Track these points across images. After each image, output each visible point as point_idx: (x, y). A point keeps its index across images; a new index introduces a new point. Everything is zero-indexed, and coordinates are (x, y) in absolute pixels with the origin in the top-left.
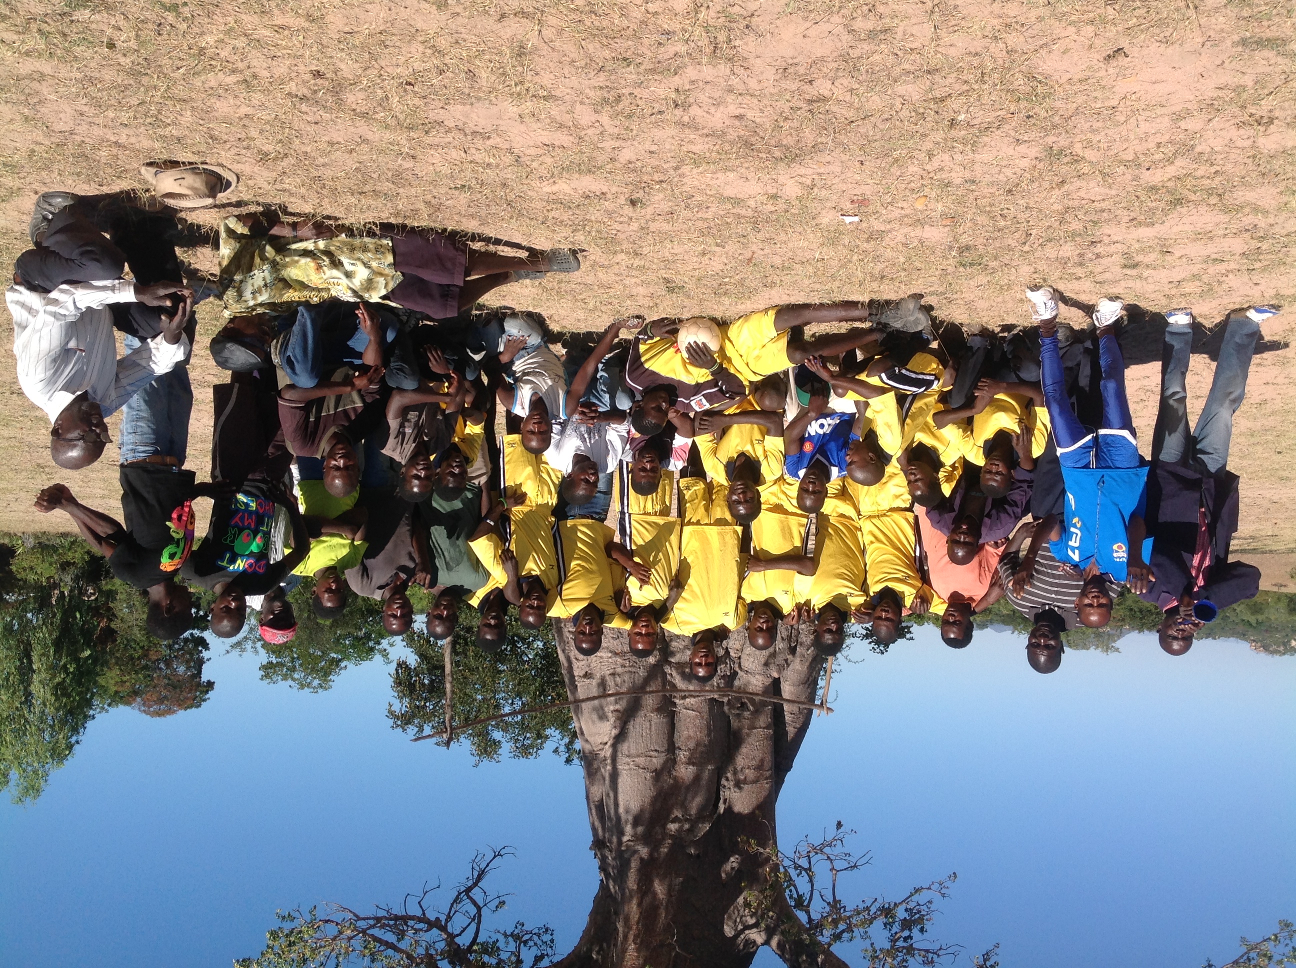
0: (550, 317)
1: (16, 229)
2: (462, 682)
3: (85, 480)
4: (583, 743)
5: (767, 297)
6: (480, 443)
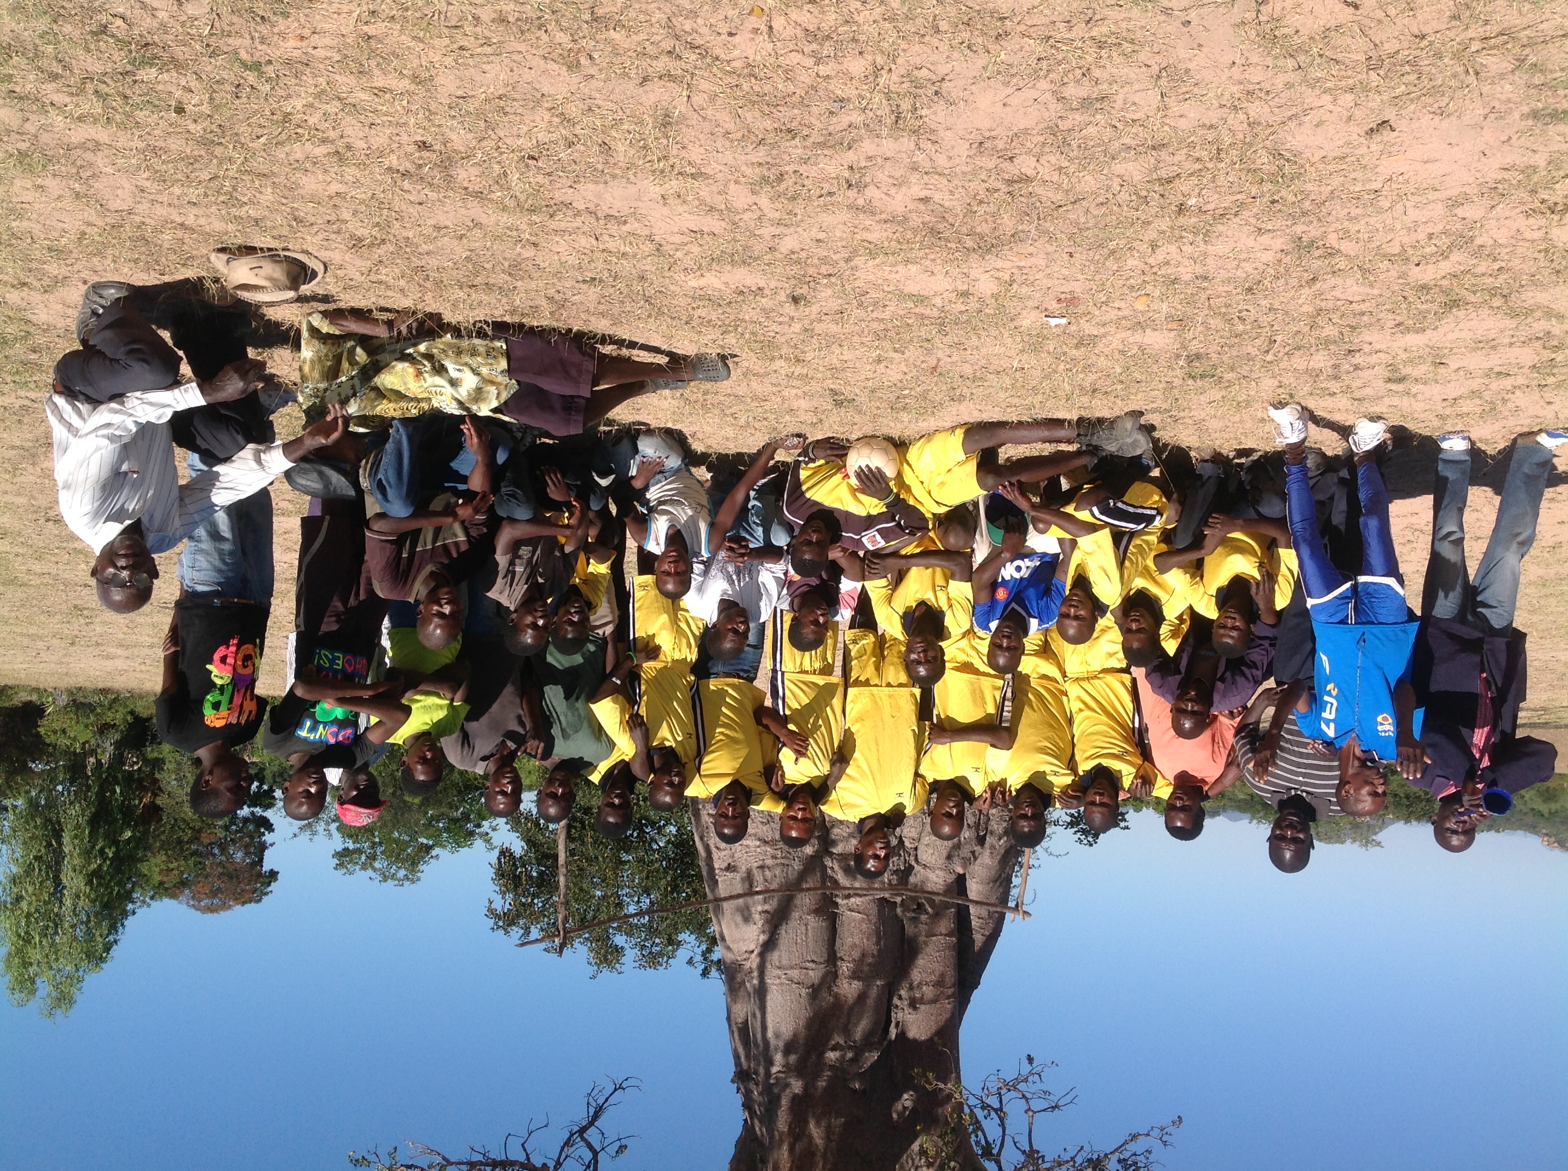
0: (693, 435)
1: (59, 326)
2: (578, 874)
3: (130, 625)
4: (725, 951)
5: (954, 413)
6: (605, 585)
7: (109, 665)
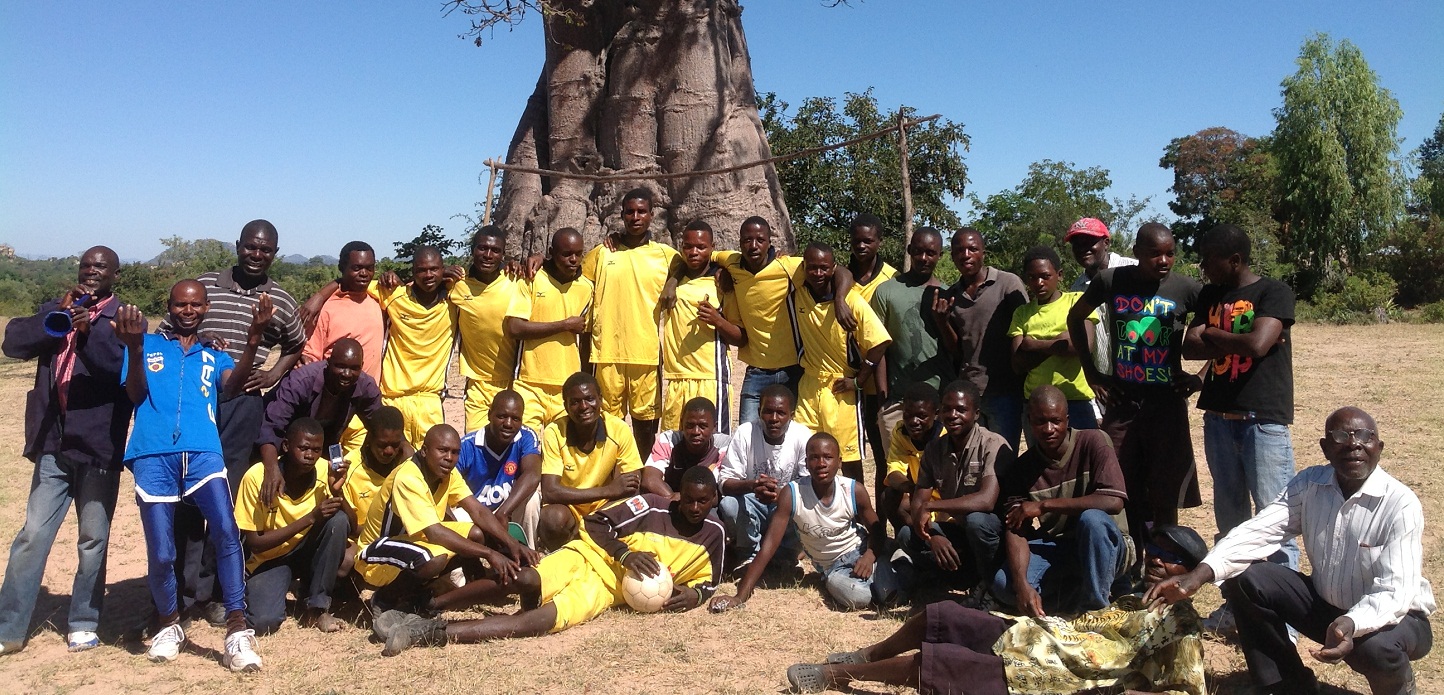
0: (819, 605)
6: (891, 451)
7: (1341, 348)
